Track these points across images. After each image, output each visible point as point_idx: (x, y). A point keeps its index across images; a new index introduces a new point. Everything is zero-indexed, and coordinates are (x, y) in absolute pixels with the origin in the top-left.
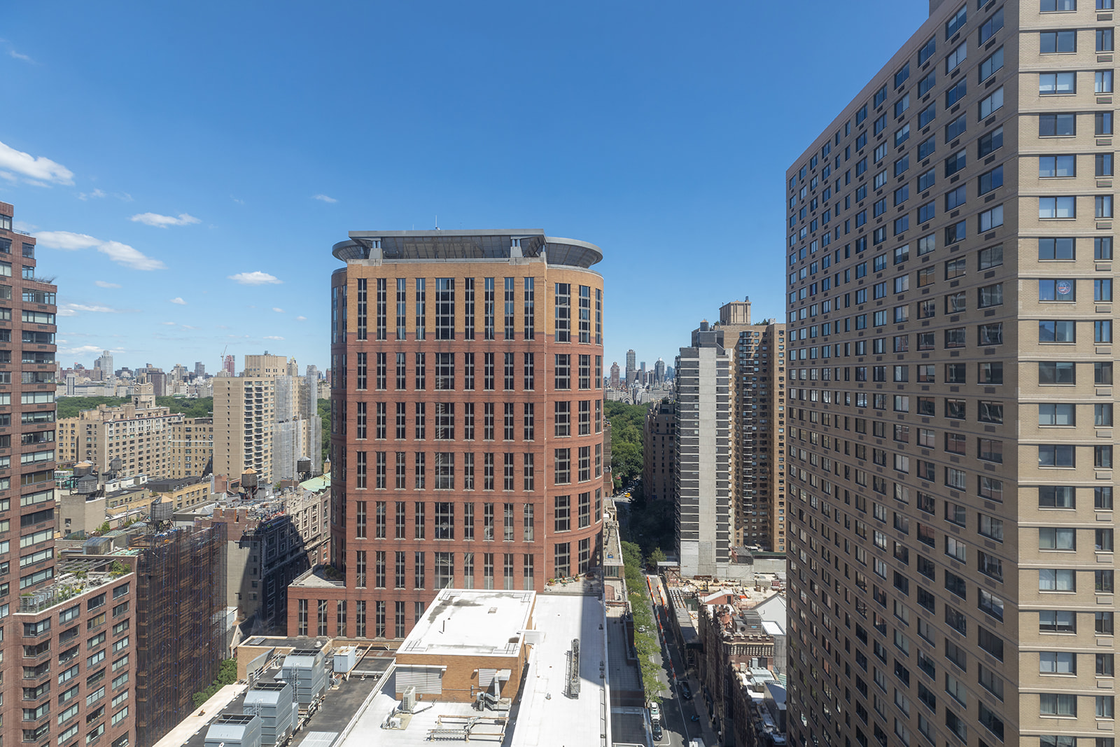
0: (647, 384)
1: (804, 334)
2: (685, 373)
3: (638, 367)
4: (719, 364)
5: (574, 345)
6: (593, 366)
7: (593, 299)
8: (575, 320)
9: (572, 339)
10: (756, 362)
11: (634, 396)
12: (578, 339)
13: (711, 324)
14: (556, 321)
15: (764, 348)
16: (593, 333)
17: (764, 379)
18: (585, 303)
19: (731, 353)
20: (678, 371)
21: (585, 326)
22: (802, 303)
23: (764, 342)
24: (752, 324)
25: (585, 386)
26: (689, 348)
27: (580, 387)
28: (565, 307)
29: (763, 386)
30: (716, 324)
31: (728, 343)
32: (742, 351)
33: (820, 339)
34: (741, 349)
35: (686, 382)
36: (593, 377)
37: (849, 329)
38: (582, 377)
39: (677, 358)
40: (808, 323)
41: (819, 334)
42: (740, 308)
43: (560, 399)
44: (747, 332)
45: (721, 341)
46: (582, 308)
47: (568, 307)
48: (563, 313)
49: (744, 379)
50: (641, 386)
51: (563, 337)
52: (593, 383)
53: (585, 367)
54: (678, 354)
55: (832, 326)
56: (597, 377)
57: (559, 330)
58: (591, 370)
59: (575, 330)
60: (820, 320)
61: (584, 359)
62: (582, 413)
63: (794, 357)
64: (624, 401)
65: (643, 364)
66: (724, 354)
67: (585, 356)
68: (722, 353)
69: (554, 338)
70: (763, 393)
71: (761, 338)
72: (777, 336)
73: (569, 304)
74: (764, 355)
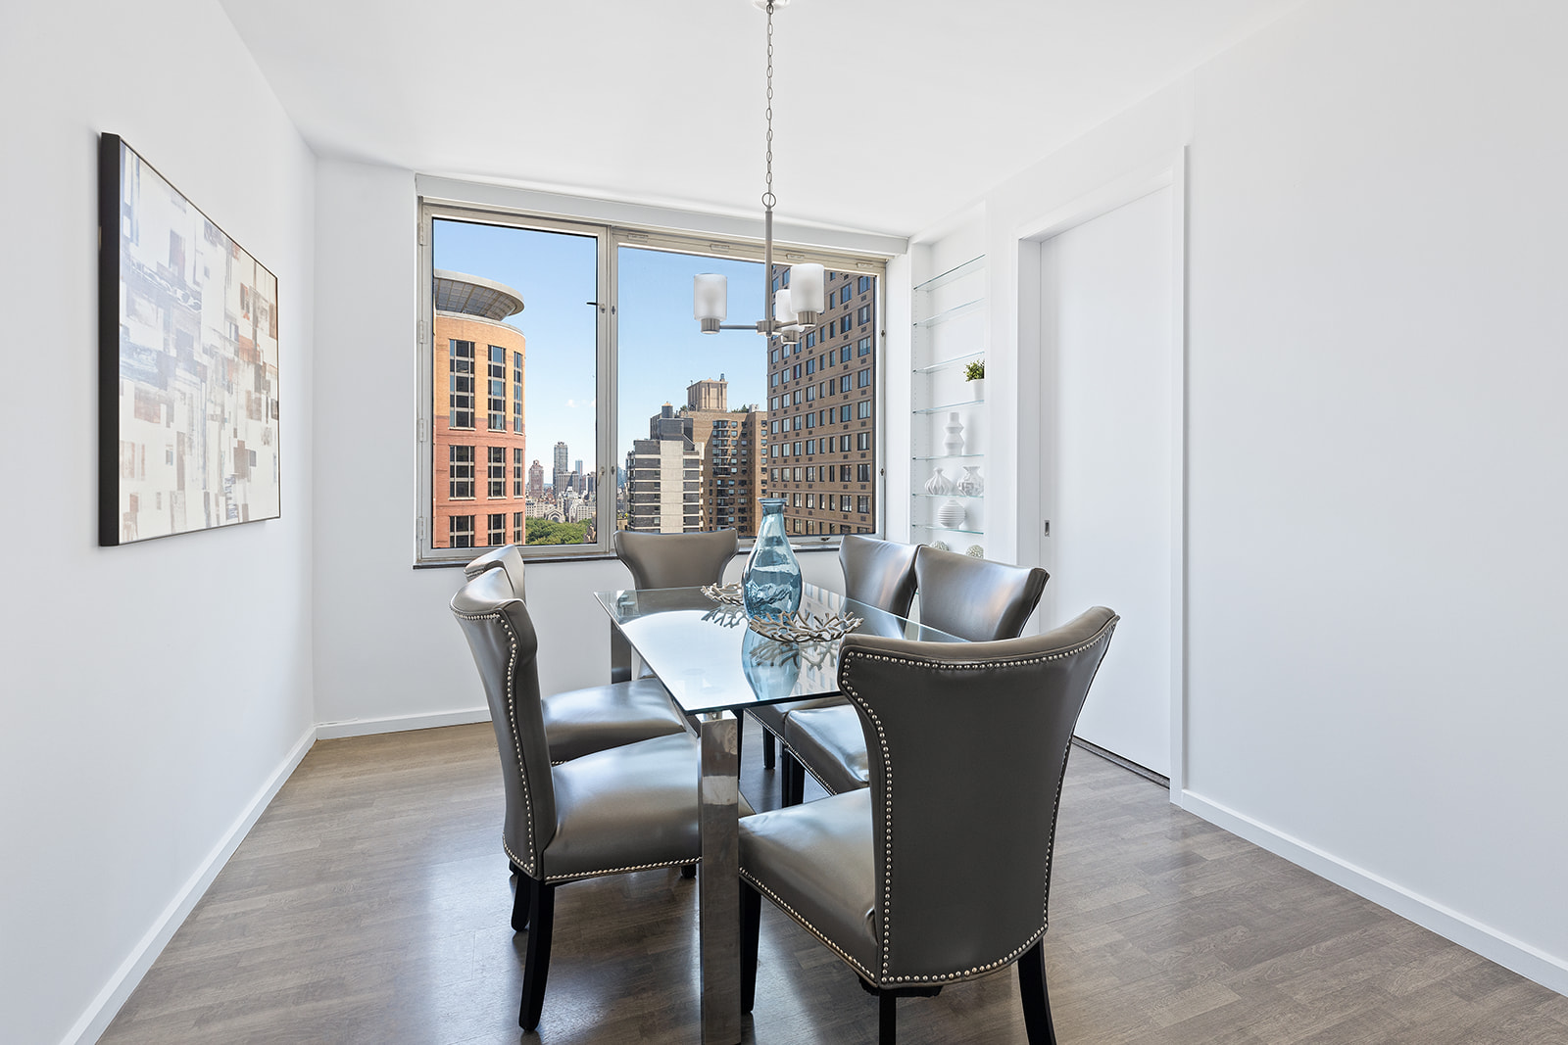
0: (585, 492)
1: (787, 426)
2: (641, 475)
3: (571, 468)
4: (687, 463)
5: (481, 433)
6: (510, 464)
7: (510, 367)
8: (481, 397)
9: (477, 423)
10: (734, 461)
11: (566, 510)
12: (487, 423)
13: (676, 409)
14: (452, 397)
15: (744, 443)
16: (510, 415)
17: (743, 483)
18: (497, 372)
19: (701, 447)
20: (632, 472)
21: (496, 405)
22: (785, 387)
23: (743, 435)
24: (729, 411)
25: (498, 493)
26: (646, 441)
27: (490, 495)
28: (466, 375)
29: (742, 492)
30: (683, 409)
31: (699, 435)
32: (716, 446)
33: (804, 432)
34: (714, 443)
35: (643, 487)
36: (510, 480)
37: (834, 421)
38: (493, 480)
39: (630, 454)
40: (792, 412)
41: (803, 426)
42: (714, 391)
43: (458, 512)
44: (723, 422)
45: (689, 432)
46: (493, 378)
47: (471, 376)
48: (462, 384)
49: (719, 482)
50: (576, 495)
51: (463, 420)
52: (510, 488)
53: (498, 464)
54: (632, 448)
55: (817, 416)
56: (517, 480)
57: (457, 409)
58: (508, 469)
59: (481, 411)
60: (804, 409)
61: (497, 454)
62: (493, 531)
63: (776, 453)
64: (550, 518)
65: (579, 464)
66: (693, 449)
67: (498, 450)
68: (690, 448)
69: (448, 422)
70: (742, 501)
71: (740, 429)
72: (759, 428)
73: (473, 372)
74: (744, 452)
